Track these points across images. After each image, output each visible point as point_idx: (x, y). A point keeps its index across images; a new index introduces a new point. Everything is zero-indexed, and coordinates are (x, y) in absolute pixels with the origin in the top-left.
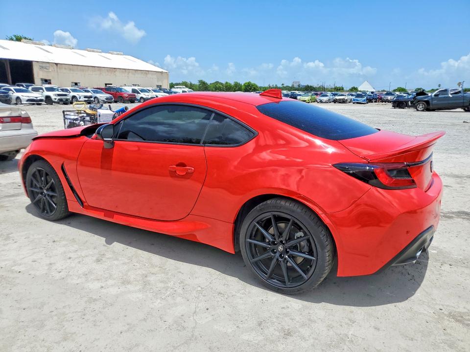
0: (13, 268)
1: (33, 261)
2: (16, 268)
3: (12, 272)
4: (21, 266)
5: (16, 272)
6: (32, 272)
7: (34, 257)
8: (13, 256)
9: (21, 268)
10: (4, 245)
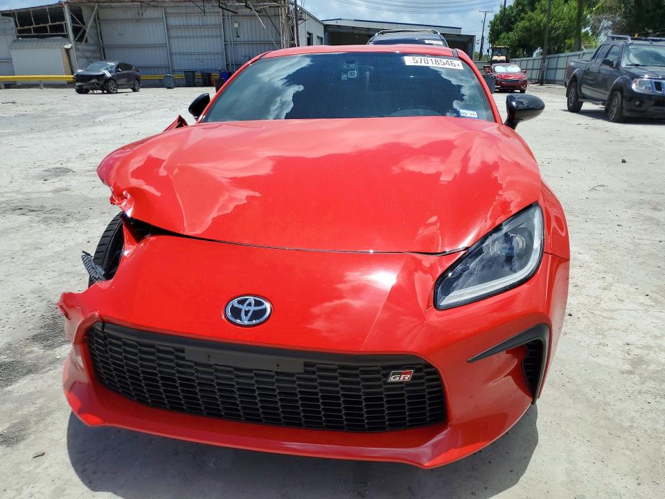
0: (653, 304)
1: (623, 301)
2: (648, 301)
3: (656, 300)
4: (641, 301)
5: (651, 298)
6: (633, 290)
7: (617, 305)
8: (644, 319)
9: (642, 299)
10: (649, 348)
